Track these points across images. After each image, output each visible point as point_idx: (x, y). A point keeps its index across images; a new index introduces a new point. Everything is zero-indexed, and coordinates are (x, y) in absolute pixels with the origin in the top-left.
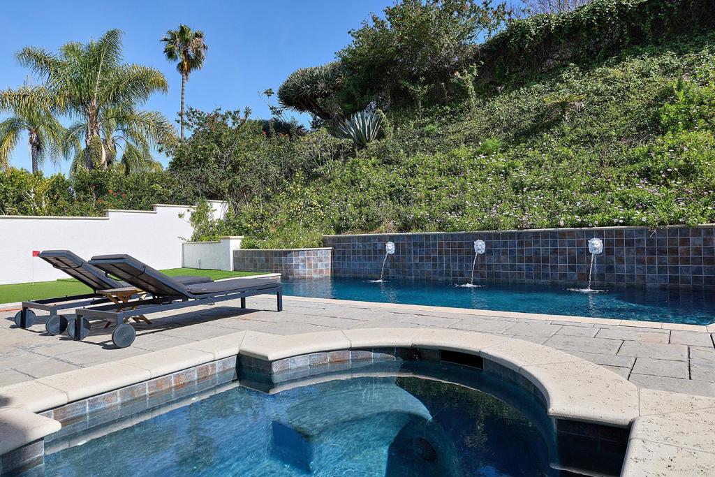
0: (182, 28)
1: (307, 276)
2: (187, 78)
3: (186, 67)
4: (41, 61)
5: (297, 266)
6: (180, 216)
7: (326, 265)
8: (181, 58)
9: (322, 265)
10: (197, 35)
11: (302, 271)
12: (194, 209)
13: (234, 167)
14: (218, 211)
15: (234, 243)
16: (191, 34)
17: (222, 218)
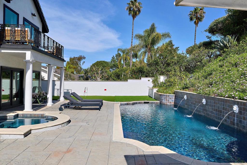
0: (195, 9)
1: (165, 103)
2: (197, 26)
3: (197, 22)
5: (163, 100)
6: (149, 81)
7: (173, 101)
8: (195, 20)
9: (171, 100)
10: (201, 9)
11: (164, 101)
12: (153, 78)
13: (168, 65)
14: (162, 79)
15: (155, 90)
16: (199, 9)
17: (164, 81)
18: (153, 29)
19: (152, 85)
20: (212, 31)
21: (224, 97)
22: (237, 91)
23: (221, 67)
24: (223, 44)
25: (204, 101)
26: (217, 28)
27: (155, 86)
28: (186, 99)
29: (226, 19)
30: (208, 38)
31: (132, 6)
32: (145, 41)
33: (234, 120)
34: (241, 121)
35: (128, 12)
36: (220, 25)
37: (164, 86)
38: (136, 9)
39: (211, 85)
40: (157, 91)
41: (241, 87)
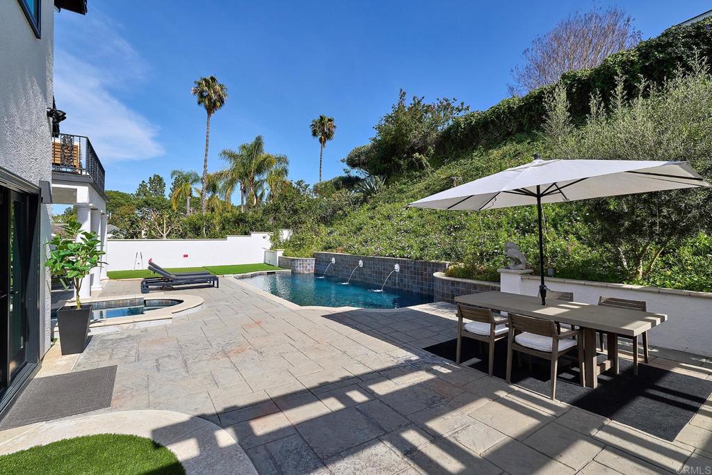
0: (321, 117)
1: (301, 272)
2: (325, 147)
3: (323, 140)
4: (232, 156)
5: (297, 267)
6: (264, 238)
7: (312, 267)
8: (319, 137)
10: (330, 120)
11: (299, 269)
12: (272, 234)
13: (295, 212)
14: (286, 234)
15: (280, 253)
16: (326, 120)
17: (288, 238)
18: (258, 144)
19: (269, 245)
20: (352, 162)
21: (385, 256)
22: (396, 249)
23: (372, 219)
24: (370, 186)
25: (361, 263)
26: (359, 160)
27: (275, 247)
28: (334, 263)
29: (370, 151)
30: (346, 172)
31: (206, 88)
32: (244, 165)
33: (395, 280)
34: (402, 280)
35: (196, 98)
36: (363, 158)
37: (289, 246)
38: (214, 97)
39: (366, 242)
40: (284, 254)
41: (399, 244)
